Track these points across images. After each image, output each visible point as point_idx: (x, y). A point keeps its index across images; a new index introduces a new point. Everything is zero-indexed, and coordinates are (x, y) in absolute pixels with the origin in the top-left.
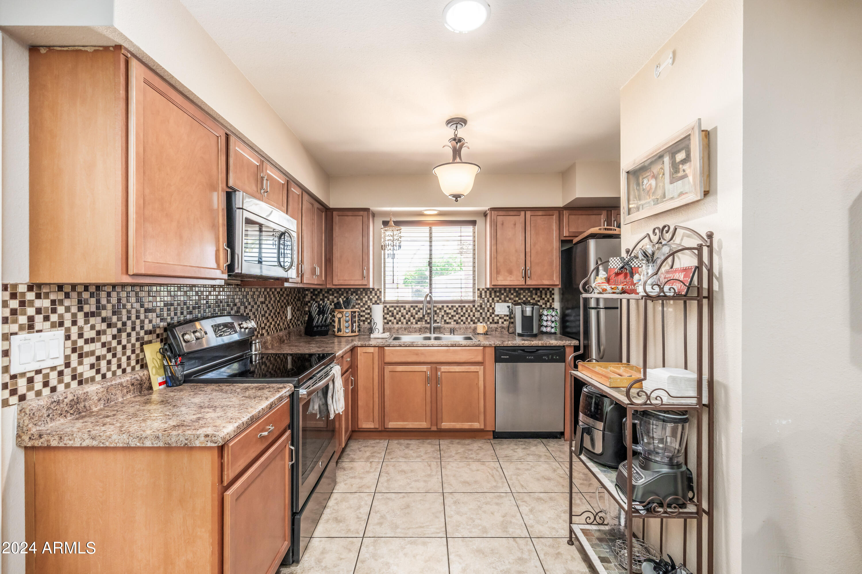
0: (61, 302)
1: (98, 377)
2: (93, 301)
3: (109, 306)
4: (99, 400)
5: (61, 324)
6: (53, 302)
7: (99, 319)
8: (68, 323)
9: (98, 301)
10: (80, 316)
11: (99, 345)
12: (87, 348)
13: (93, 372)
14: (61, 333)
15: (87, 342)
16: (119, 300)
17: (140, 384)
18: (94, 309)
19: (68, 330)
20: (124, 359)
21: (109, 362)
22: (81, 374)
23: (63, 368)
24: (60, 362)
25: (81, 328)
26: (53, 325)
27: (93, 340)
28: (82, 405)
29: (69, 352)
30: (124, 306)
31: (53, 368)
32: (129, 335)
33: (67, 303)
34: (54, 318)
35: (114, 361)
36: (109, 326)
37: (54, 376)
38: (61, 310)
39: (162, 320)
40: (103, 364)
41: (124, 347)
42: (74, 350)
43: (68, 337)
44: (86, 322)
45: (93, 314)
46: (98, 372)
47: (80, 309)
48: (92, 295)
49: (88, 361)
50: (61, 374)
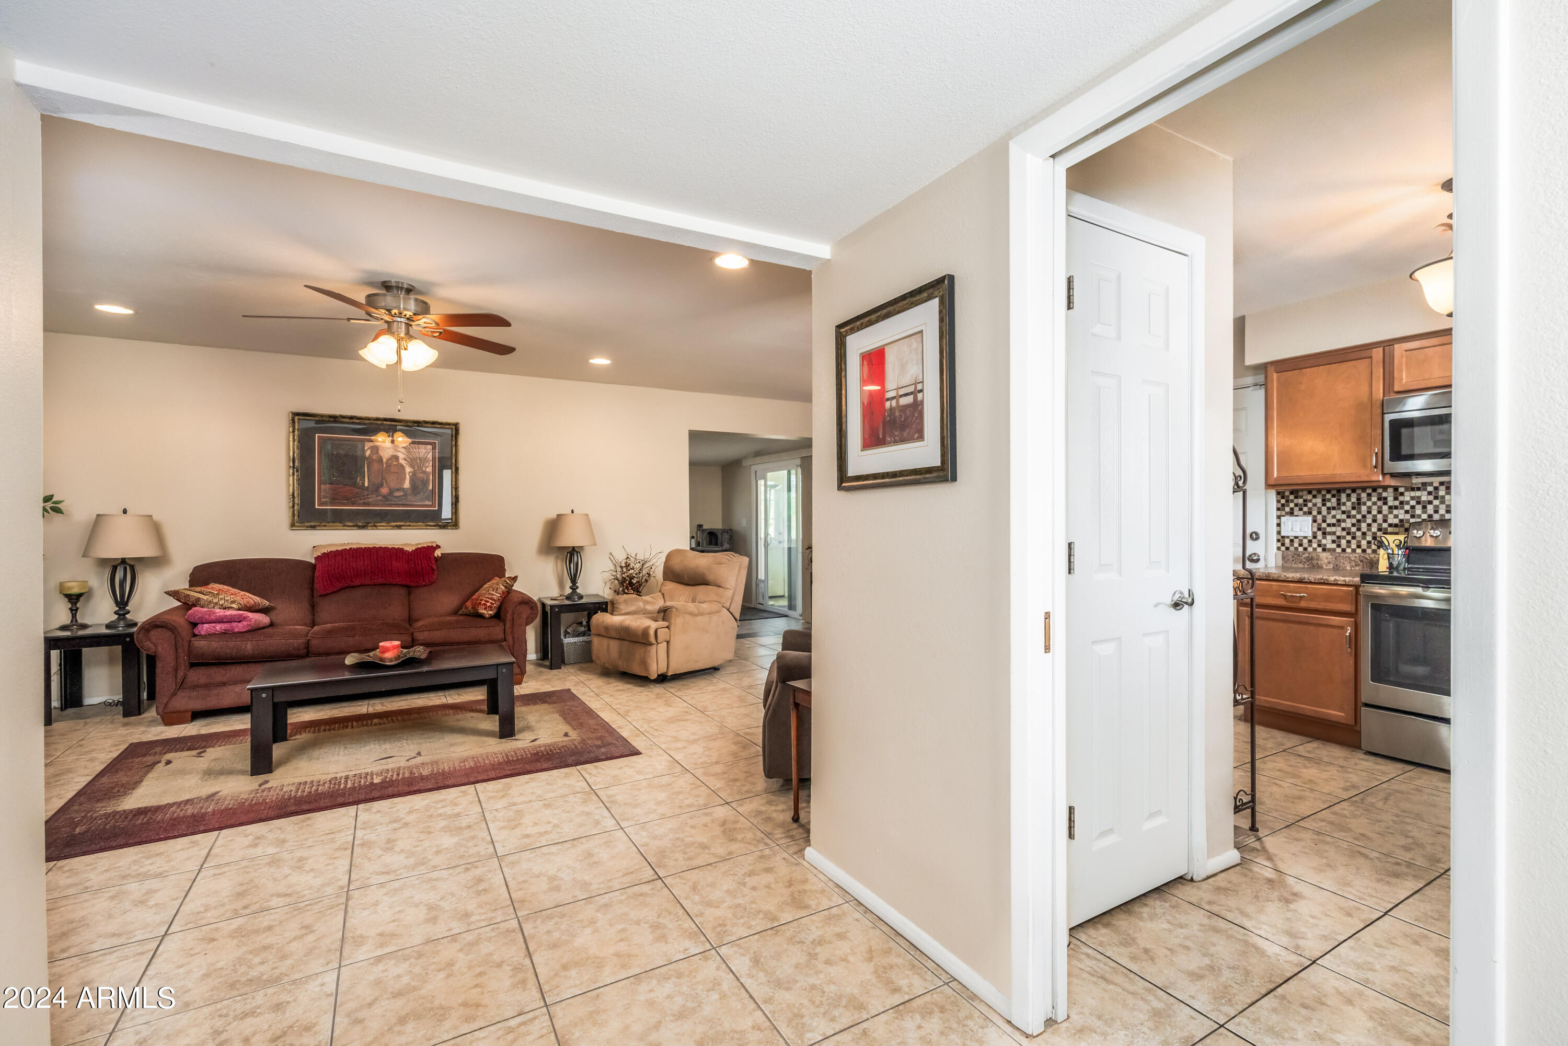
0: (1310, 501)
1: (1339, 550)
2: (1334, 500)
3: (1349, 504)
4: (1329, 563)
5: (1310, 513)
6: (1305, 501)
7: (1340, 512)
8: (1315, 513)
9: (1339, 500)
10: (1324, 509)
11: (1339, 529)
12: (1329, 529)
13: (1334, 546)
14: (1310, 518)
15: (1329, 525)
16: (1359, 499)
17: (1370, 563)
18: (1335, 505)
19: (1315, 517)
20: (1364, 543)
21: (1349, 542)
22: (1325, 545)
23: (1311, 538)
24: (1310, 535)
25: (1324, 517)
26: (1305, 513)
27: (1334, 525)
28: (1316, 562)
29: (1315, 529)
30: (1365, 504)
31: (1305, 537)
32: (1369, 525)
33: (1314, 501)
34: (1305, 509)
35: (1354, 542)
36: (1349, 517)
37: (1305, 541)
38: (1310, 505)
39: (1413, 516)
40: (1343, 542)
41: (1364, 534)
42: (1319, 529)
43: (1315, 521)
44: (1329, 513)
45: (1334, 508)
46: (1339, 546)
47: (1324, 505)
48: (1334, 496)
49: (1329, 538)
50: (1310, 541)
